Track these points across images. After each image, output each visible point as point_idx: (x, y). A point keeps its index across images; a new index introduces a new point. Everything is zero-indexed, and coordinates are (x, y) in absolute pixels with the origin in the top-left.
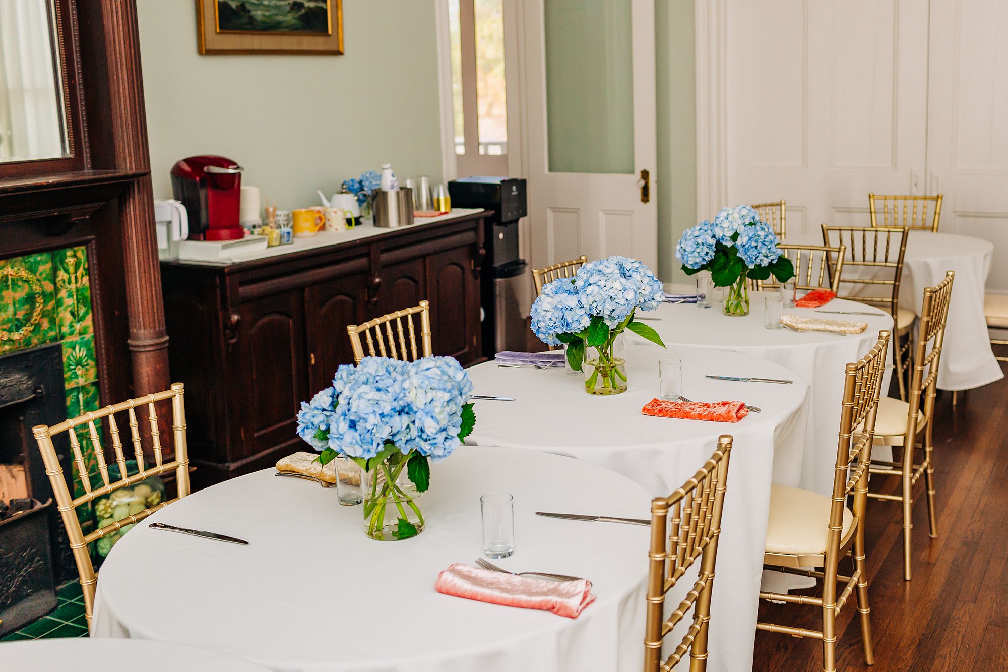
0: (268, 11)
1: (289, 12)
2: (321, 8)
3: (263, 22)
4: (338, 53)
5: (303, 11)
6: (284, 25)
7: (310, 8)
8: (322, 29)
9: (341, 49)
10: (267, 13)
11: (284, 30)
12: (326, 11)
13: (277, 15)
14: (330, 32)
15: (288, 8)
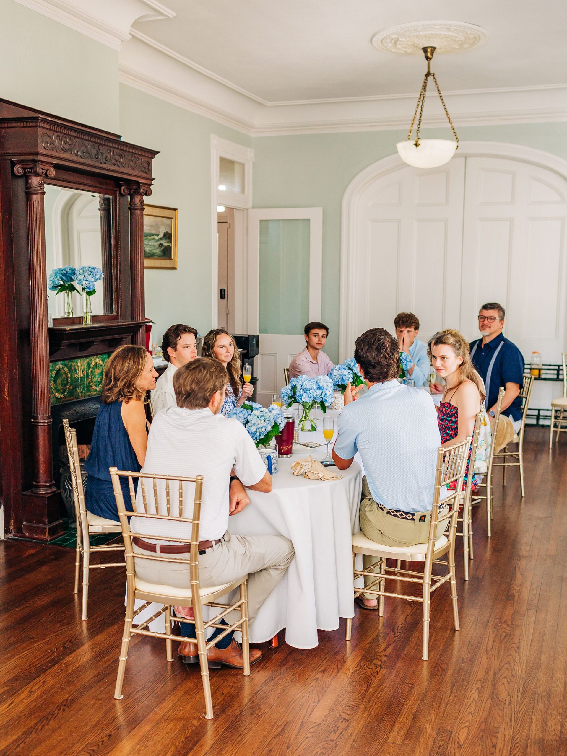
0: (151, 248)
1: (158, 248)
2: (169, 246)
3: (149, 253)
4: (175, 268)
5: (163, 248)
6: (156, 254)
7: (165, 246)
8: (170, 258)
9: (176, 267)
10: (150, 249)
11: (156, 257)
12: (171, 247)
13: (154, 250)
14: (172, 258)
15: (158, 246)
